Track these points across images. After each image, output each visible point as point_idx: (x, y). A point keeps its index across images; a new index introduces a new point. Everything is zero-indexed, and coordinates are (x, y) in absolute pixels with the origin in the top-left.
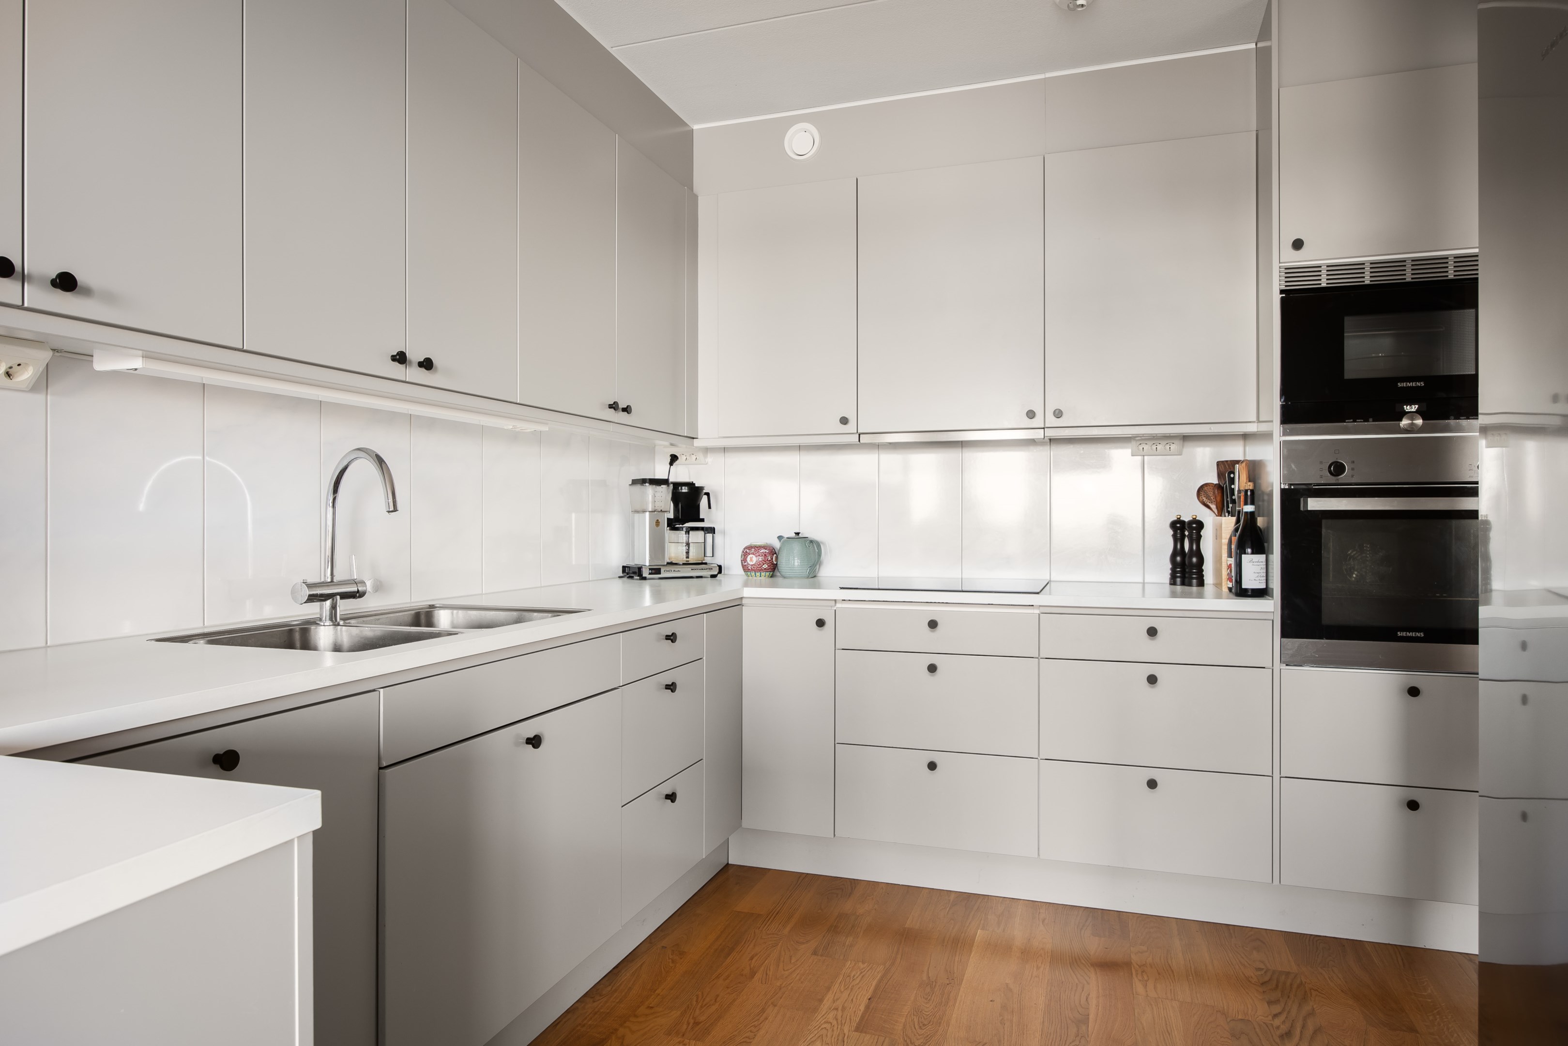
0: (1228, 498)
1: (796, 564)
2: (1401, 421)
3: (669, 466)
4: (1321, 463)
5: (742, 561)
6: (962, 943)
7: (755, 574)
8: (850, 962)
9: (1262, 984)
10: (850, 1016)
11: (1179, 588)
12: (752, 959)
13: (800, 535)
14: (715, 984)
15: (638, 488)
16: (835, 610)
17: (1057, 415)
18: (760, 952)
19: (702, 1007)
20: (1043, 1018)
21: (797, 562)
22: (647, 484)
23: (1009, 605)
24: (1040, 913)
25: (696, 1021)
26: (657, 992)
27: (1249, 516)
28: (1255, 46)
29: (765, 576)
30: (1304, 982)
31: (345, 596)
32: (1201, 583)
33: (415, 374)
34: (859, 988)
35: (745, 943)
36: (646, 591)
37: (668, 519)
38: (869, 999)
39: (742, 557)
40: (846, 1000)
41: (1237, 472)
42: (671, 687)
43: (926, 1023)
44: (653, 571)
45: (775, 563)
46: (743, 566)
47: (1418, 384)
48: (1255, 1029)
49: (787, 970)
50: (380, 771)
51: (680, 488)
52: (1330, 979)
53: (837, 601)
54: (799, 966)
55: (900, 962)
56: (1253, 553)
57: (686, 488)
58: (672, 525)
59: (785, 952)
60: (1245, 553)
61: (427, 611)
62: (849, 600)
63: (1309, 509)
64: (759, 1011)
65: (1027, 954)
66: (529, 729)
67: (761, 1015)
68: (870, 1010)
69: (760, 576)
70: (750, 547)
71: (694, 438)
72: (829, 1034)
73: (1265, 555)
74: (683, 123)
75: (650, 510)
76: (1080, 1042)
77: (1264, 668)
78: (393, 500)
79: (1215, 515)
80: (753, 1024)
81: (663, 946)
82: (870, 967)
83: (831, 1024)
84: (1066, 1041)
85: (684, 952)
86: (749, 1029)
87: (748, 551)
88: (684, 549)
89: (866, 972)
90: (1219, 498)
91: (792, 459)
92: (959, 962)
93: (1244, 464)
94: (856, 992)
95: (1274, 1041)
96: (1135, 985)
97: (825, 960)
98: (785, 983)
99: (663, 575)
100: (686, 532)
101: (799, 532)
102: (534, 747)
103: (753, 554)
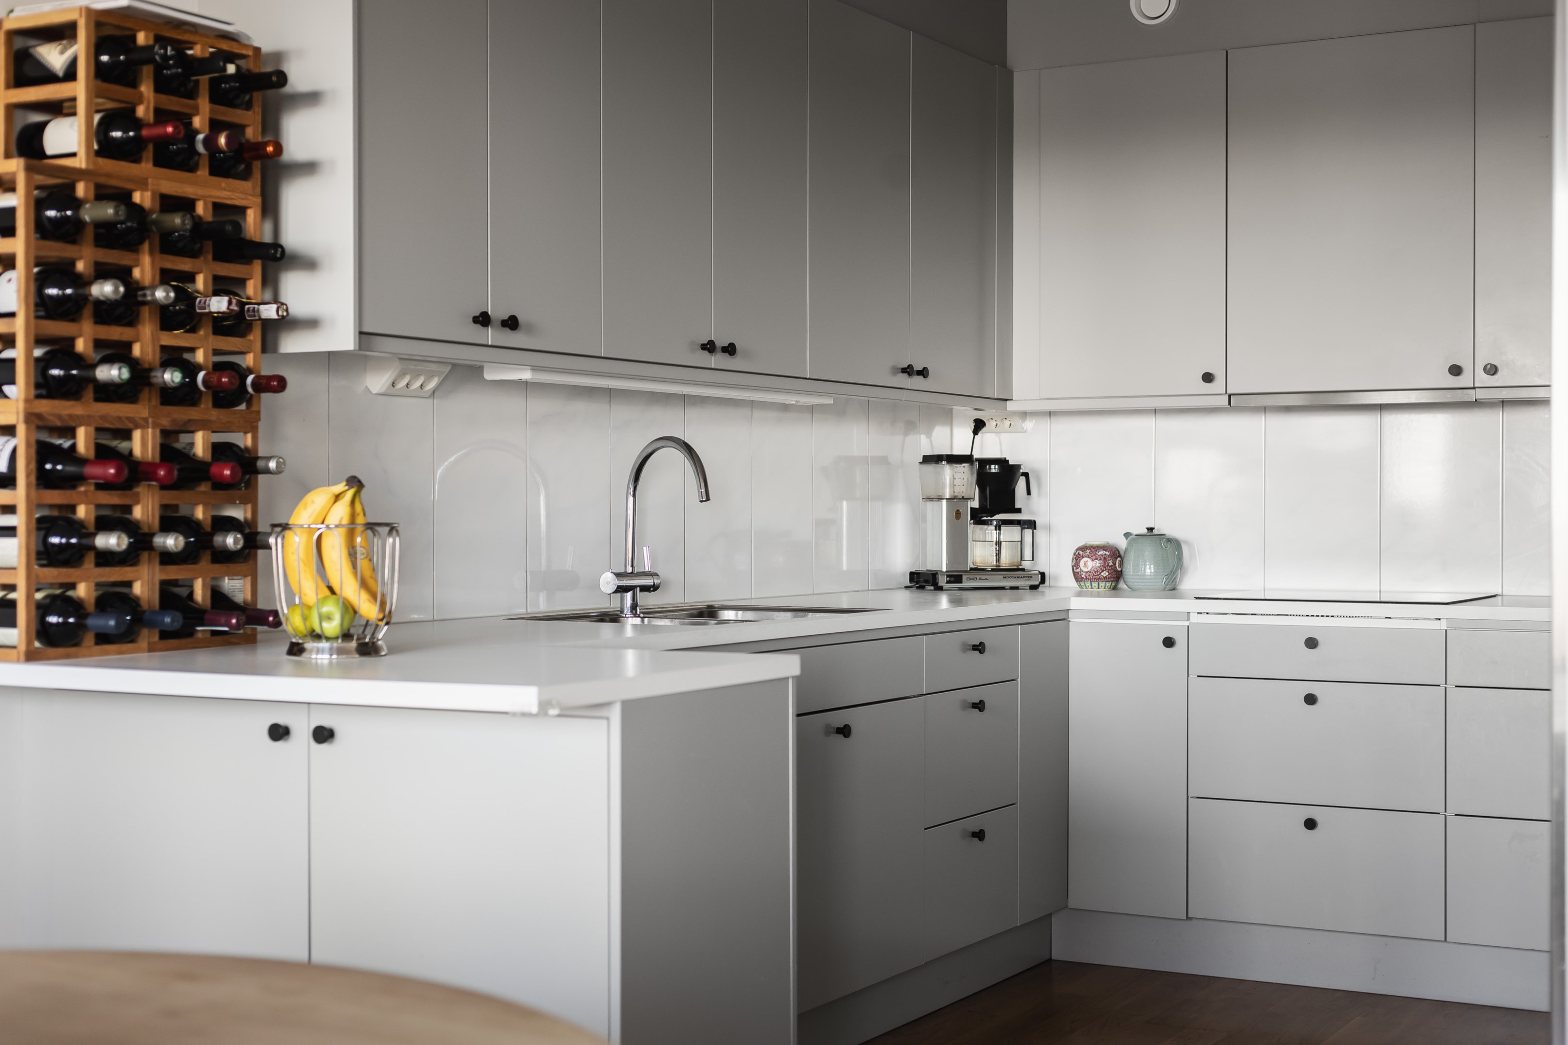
3: (973, 435)
5: (1073, 566)
7: (1099, 585)
13: (1154, 530)
15: (930, 468)
16: (1188, 626)
17: (1491, 371)
21: (1149, 570)
22: (944, 463)
29: (1106, 587)
31: (645, 589)
36: (942, 603)
37: (971, 508)
39: (1073, 561)
42: (979, 706)
44: (952, 579)
45: (1119, 570)
46: (1075, 574)
51: (987, 467)
53: (1191, 615)
57: (997, 466)
58: (978, 517)
61: (709, 611)
62: (1208, 613)
66: (838, 719)
69: (1098, 588)
70: (1083, 548)
71: (1006, 400)
75: (948, 497)
78: (706, 489)
87: (1081, 553)
88: (993, 550)
91: (1144, 427)
99: (965, 584)
100: (996, 527)
101: (1153, 526)
102: (845, 736)
103: (1088, 557)
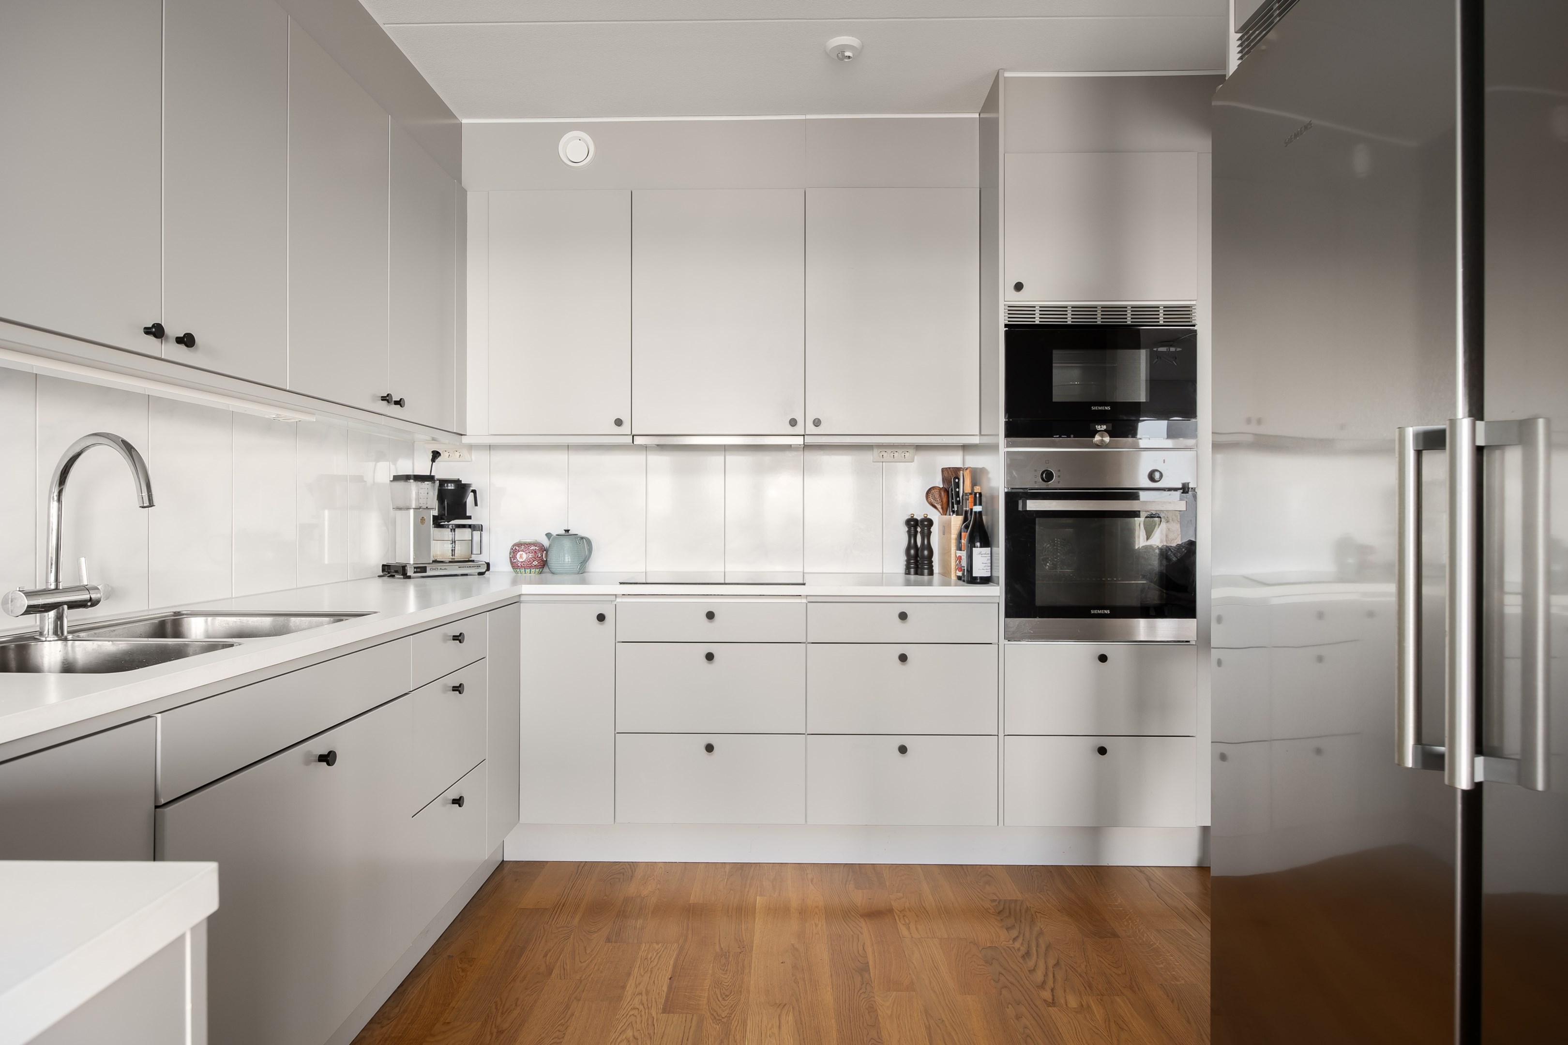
0: (953, 499)
1: (567, 560)
2: (1094, 438)
3: (431, 463)
4: (1035, 471)
5: (510, 558)
6: (745, 911)
7: (530, 571)
8: (644, 944)
9: (999, 913)
10: (655, 998)
11: (913, 577)
12: (546, 955)
13: (570, 532)
14: (512, 987)
15: (401, 484)
16: (616, 605)
17: (817, 423)
18: (553, 947)
19: (502, 1014)
20: (831, 971)
21: (568, 559)
22: (412, 481)
23: (779, 595)
24: (807, 874)
25: (499, 1030)
26: (451, 1005)
27: (978, 515)
28: (978, 116)
29: (535, 573)
30: (1029, 907)
31: (73, 605)
32: (931, 573)
33: (170, 350)
34: (658, 969)
35: (536, 940)
36: (410, 591)
37: (433, 516)
38: (670, 979)
39: (510, 554)
40: (648, 983)
41: (962, 478)
42: (458, 689)
43: (727, 993)
44: (419, 570)
45: (545, 559)
46: (512, 563)
47: (1106, 408)
48: (1002, 953)
49: (584, 962)
50: (157, 810)
51: (446, 485)
52: (1047, 901)
53: (617, 596)
54: (596, 955)
55: (692, 938)
56: (981, 547)
57: (453, 485)
58: (438, 522)
59: (579, 944)
60: (975, 547)
61: (174, 619)
62: (629, 595)
63: (1028, 509)
64: (563, 1008)
65: (804, 913)
66: (320, 746)
67: (565, 1012)
68: (673, 989)
69: (530, 573)
70: (519, 545)
71: (462, 435)
72: (638, 1020)
73: (990, 548)
74: (449, 114)
75: (414, 507)
76: (866, 989)
77: (991, 644)
78: (148, 493)
79: (940, 514)
80: (559, 1023)
81: (448, 956)
82: (664, 947)
83: (638, 1010)
84: (854, 990)
85: (474, 958)
86: (557, 1029)
87: (517, 548)
88: (449, 546)
89: (661, 951)
90: (945, 500)
91: (561, 458)
92: (746, 930)
93: (968, 471)
94: (656, 973)
95: (1019, 962)
96: (900, 929)
97: (620, 945)
98: (584, 976)
99: (429, 573)
100: (451, 529)
101: (569, 529)
102: (329, 764)
103: (523, 551)
